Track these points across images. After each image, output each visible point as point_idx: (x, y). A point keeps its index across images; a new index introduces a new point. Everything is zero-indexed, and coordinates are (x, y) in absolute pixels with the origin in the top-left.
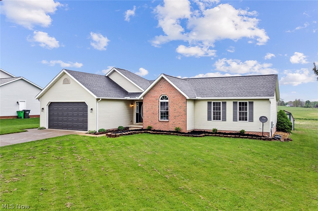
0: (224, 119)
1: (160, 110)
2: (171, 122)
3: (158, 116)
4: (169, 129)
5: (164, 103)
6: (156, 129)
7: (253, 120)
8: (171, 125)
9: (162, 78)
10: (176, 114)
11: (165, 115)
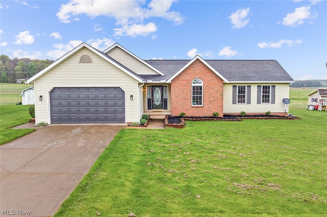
0: (249, 102)
1: (192, 95)
2: (206, 108)
3: (190, 101)
4: (204, 115)
5: (197, 87)
6: (189, 116)
7: (275, 102)
8: (206, 110)
9: (198, 59)
10: (211, 99)
11: (197, 100)
